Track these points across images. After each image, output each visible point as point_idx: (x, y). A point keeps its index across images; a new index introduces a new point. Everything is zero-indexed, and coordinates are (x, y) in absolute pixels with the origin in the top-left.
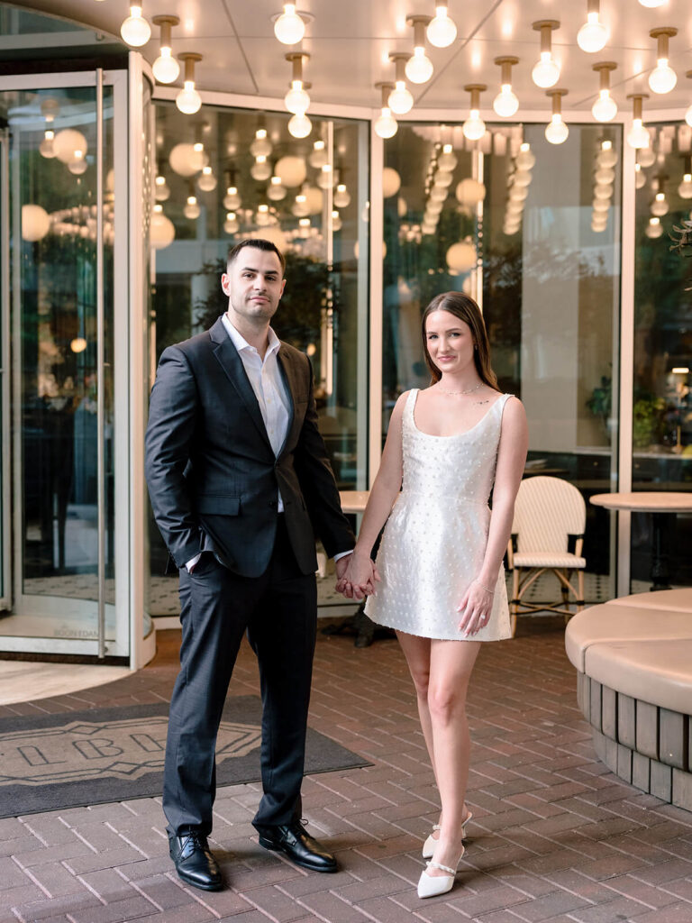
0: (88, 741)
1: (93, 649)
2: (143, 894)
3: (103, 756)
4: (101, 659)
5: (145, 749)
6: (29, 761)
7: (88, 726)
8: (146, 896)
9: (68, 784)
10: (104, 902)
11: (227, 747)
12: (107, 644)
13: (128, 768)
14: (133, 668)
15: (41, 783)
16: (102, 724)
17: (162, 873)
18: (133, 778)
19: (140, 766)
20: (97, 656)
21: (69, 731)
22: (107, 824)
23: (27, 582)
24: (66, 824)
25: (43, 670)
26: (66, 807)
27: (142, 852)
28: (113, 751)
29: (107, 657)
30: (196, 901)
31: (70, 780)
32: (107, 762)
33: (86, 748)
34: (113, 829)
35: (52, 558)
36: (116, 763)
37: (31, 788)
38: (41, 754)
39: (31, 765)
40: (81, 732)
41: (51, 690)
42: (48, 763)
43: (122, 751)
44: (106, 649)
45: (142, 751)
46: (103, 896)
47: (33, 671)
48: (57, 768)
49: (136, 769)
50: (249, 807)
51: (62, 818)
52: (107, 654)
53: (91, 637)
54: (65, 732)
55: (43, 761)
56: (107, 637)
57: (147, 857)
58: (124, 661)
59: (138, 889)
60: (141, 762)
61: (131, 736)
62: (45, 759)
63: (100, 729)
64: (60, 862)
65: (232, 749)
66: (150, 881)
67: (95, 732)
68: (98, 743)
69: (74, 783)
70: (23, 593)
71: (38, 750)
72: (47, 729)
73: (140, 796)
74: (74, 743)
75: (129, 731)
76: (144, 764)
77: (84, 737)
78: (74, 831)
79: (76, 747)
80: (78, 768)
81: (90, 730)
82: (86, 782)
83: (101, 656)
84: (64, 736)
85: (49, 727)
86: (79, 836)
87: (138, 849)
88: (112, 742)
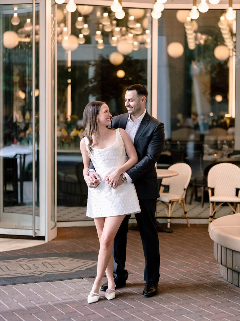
0: (26, 264)
1: (30, 233)
2: (40, 308)
3: (31, 269)
4: (34, 237)
5: (47, 267)
6: (3, 270)
7: (26, 260)
8: (41, 308)
9: (17, 277)
10: (26, 309)
11: (78, 267)
12: (36, 231)
13: (39, 273)
14: (46, 241)
15: (7, 277)
16: (31, 259)
17: (47, 302)
18: (41, 276)
19: (44, 272)
20: (32, 236)
21: (19, 261)
22: (30, 289)
23: (5, 208)
24: (15, 289)
25: (10, 241)
26: (15, 284)
27: (41, 297)
28: (34, 268)
29: (36, 236)
30: (57, 310)
31: (18, 276)
32: (32, 271)
33: (25, 267)
34: (32, 291)
36: (35, 271)
37: (3, 278)
38: (7, 268)
39: (4, 271)
40: (23, 262)
41: (13, 248)
42: (10, 271)
43: (38, 268)
44: (36, 233)
45: (45, 267)
46: (26, 308)
47: (6, 242)
48: (13, 272)
49: (42, 273)
50: (82, 285)
51: (14, 287)
52: (36, 235)
53: (30, 228)
54: (17, 261)
55: (8, 270)
56: (36, 228)
57: (42, 298)
58: (43, 238)
59: (38, 306)
60: (45, 271)
61: (42, 263)
62: (9, 269)
63: (30, 261)
64: (12, 299)
65: (79, 268)
66: (42, 304)
67: (29, 261)
68: (29, 265)
69: (19, 277)
70: (3, 212)
71: (6, 267)
72: (10, 260)
73: (43, 281)
74: (20, 265)
75: (42, 261)
76: (46, 272)
77: (24, 263)
78: (18, 291)
79: (21, 266)
80: (21, 272)
81: (27, 261)
82: (23, 277)
83: (34, 236)
84: (17, 262)
85: (12, 260)
86: (19, 292)
87: (40, 296)
88: (35, 265)
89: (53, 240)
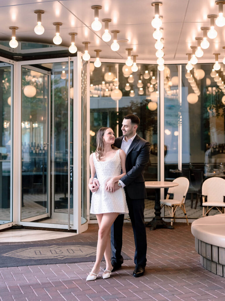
1: (66, 227)
3: (57, 253)
5: (69, 252)
6: (36, 254)
7: (56, 247)
8: (52, 284)
10: (41, 284)
11: (93, 253)
12: (71, 226)
13: (61, 256)
14: (78, 233)
16: (61, 246)
17: (59, 279)
18: (62, 259)
19: (66, 256)
20: (68, 229)
21: (51, 248)
22: (50, 269)
26: (41, 265)
27: (56, 275)
28: (60, 252)
29: (70, 230)
30: (64, 285)
31: (45, 258)
32: (57, 255)
33: (53, 252)
36: (59, 255)
37: (34, 260)
38: (40, 252)
40: (54, 248)
42: (41, 254)
43: (63, 253)
45: (68, 253)
49: (64, 257)
50: (90, 267)
51: (39, 267)
53: (66, 224)
54: (49, 248)
56: (71, 224)
58: (75, 231)
59: (51, 282)
60: (67, 255)
61: (67, 250)
63: (59, 247)
64: (34, 276)
65: (93, 254)
66: (54, 281)
68: (56, 251)
69: (46, 259)
70: (54, 212)
72: (44, 247)
73: (62, 263)
74: (50, 250)
75: (67, 248)
76: (67, 256)
78: (41, 269)
80: (49, 256)
81: (57, 247)
82: (49, 259)
86: (42, 271)
88: (61, 251)
89: (83, 233)
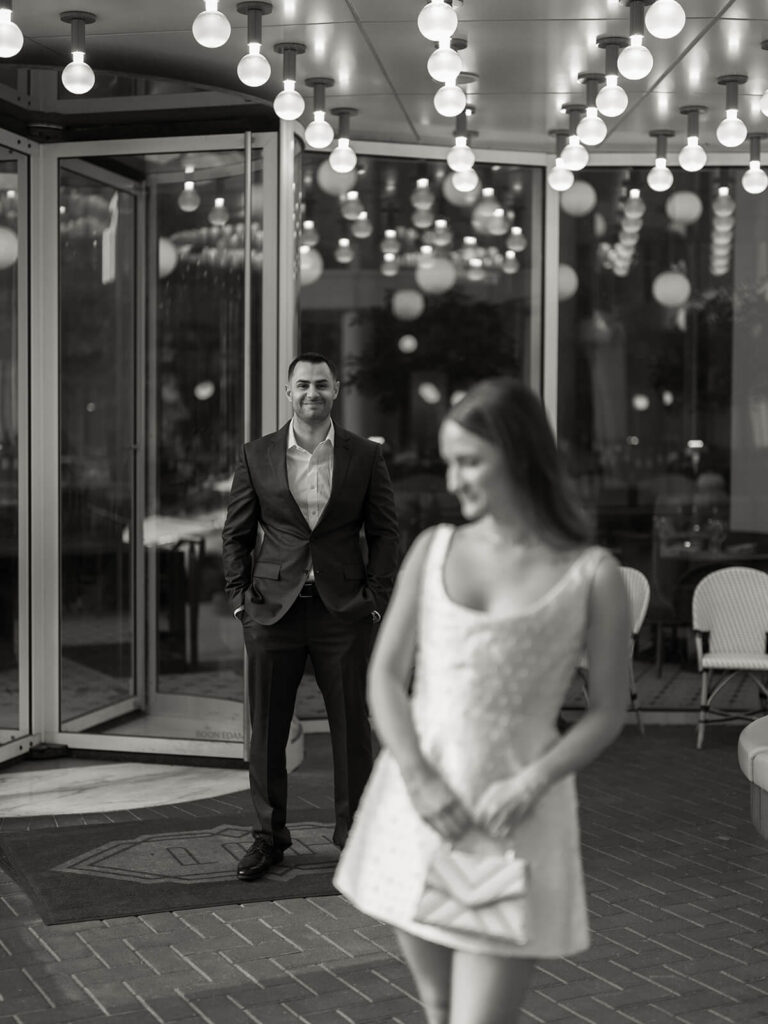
1: (237, 752)
2: (299, 981)
6: (179, 862)
8: (301, 983)
9: (220, 883)
10: (262, 986)
15: (194, 882)
17: (316, 963)
20: (242, 760)
21: (218, 834)
22: (261, 920)
23: (161, 678)
24: (221, 920)
25: (184, 773)
26: (219, 904)
27: (296, 946)
30: (350, 989)
31: (222, 880)
34: (268, 925)
35: (183, 651)
37: (184, 886)
38: (190, 855)
39: (182, 864)
41: (195, 794)
42: (198, 863)
46: (260, 982)
47: (175, 775)
48: (208, 868)
51: (216, 914)
53: (235, 740)
54: (213, 835)
55: (193, 861)
57: (301, 949)
59: (292, 976)
62: (195, 859)
64: (217, 952)
66: (304, 971)
67: (244, 835)
69: (226, 882)
70: (158, 690)
71: (187, 851)
72: (195, 832)
73: (291, 897)
74: (223, 846)
77: (232, 839)
78: (229, 926)
79: (226, 849)
80: (229, 869)
81: (238, 834)
84: (212, 838)
86: (234, 930)
87: (291, 942)
89: (296, 769)
